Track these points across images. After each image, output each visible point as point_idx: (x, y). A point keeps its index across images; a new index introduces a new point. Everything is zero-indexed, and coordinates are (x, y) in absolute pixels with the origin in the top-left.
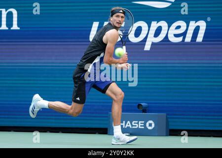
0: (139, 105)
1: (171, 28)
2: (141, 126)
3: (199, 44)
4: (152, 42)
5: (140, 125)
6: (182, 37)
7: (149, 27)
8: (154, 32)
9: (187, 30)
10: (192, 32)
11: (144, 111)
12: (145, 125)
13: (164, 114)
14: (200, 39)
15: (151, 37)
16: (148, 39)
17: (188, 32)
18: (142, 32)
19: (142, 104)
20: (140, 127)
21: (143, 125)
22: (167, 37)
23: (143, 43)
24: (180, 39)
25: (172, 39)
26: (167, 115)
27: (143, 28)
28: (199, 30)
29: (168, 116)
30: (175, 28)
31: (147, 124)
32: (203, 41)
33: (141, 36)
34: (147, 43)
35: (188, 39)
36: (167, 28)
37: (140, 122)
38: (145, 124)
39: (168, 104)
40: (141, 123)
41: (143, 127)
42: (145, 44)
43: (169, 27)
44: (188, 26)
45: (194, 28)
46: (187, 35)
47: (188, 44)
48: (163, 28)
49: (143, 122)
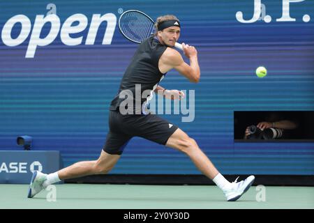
0: (19, 139)
1: (65, 25)
2: (22, 170)
3: (107, 47)
4: (38, 46)
5: (21, 167)
6: (82, 37)
7: (33, 23)
8: (40, 31)
9: (88, 27)
10: (96, 30)
11: (27, 147)
12: (28, 169)
13: (57, 152)
14: (108, 39)
15: (35, 39)
16: (31, 42)
17: (90, 30)
18: (22, 31)
19: (23, 137)
20: (20, 171)
21: (25, 168)
22: (58, 38)
23: (24, 47)
24: (78, 41)
25: (68, 41)
26: (61, 152)
27: (23, 26)
28: (106, 26)
29: (62, 155)
30: (70, 24)
31: (32, 168)
32: (112, 43)
33: (20, 36)
34: (29, 47)
35: (90, 40)
36: (59, 25)
37: (21, 164)
38: (28, 166)
39: (62, 136)
40: (22, 166)
41: (25, 172)
42: (26, 49)
43: (62, 23)
44: (89, 22)
45: (99, 24)
46: (89, 35)
47: (90, 47)
48: (53, 25)
49: (26, 164)
